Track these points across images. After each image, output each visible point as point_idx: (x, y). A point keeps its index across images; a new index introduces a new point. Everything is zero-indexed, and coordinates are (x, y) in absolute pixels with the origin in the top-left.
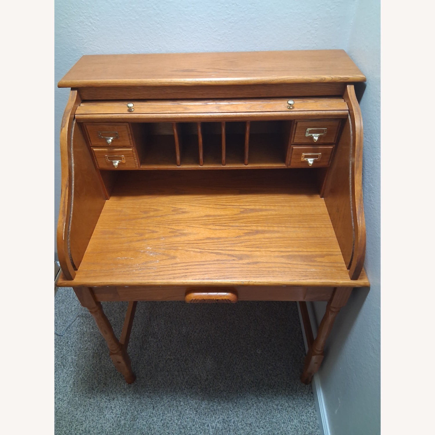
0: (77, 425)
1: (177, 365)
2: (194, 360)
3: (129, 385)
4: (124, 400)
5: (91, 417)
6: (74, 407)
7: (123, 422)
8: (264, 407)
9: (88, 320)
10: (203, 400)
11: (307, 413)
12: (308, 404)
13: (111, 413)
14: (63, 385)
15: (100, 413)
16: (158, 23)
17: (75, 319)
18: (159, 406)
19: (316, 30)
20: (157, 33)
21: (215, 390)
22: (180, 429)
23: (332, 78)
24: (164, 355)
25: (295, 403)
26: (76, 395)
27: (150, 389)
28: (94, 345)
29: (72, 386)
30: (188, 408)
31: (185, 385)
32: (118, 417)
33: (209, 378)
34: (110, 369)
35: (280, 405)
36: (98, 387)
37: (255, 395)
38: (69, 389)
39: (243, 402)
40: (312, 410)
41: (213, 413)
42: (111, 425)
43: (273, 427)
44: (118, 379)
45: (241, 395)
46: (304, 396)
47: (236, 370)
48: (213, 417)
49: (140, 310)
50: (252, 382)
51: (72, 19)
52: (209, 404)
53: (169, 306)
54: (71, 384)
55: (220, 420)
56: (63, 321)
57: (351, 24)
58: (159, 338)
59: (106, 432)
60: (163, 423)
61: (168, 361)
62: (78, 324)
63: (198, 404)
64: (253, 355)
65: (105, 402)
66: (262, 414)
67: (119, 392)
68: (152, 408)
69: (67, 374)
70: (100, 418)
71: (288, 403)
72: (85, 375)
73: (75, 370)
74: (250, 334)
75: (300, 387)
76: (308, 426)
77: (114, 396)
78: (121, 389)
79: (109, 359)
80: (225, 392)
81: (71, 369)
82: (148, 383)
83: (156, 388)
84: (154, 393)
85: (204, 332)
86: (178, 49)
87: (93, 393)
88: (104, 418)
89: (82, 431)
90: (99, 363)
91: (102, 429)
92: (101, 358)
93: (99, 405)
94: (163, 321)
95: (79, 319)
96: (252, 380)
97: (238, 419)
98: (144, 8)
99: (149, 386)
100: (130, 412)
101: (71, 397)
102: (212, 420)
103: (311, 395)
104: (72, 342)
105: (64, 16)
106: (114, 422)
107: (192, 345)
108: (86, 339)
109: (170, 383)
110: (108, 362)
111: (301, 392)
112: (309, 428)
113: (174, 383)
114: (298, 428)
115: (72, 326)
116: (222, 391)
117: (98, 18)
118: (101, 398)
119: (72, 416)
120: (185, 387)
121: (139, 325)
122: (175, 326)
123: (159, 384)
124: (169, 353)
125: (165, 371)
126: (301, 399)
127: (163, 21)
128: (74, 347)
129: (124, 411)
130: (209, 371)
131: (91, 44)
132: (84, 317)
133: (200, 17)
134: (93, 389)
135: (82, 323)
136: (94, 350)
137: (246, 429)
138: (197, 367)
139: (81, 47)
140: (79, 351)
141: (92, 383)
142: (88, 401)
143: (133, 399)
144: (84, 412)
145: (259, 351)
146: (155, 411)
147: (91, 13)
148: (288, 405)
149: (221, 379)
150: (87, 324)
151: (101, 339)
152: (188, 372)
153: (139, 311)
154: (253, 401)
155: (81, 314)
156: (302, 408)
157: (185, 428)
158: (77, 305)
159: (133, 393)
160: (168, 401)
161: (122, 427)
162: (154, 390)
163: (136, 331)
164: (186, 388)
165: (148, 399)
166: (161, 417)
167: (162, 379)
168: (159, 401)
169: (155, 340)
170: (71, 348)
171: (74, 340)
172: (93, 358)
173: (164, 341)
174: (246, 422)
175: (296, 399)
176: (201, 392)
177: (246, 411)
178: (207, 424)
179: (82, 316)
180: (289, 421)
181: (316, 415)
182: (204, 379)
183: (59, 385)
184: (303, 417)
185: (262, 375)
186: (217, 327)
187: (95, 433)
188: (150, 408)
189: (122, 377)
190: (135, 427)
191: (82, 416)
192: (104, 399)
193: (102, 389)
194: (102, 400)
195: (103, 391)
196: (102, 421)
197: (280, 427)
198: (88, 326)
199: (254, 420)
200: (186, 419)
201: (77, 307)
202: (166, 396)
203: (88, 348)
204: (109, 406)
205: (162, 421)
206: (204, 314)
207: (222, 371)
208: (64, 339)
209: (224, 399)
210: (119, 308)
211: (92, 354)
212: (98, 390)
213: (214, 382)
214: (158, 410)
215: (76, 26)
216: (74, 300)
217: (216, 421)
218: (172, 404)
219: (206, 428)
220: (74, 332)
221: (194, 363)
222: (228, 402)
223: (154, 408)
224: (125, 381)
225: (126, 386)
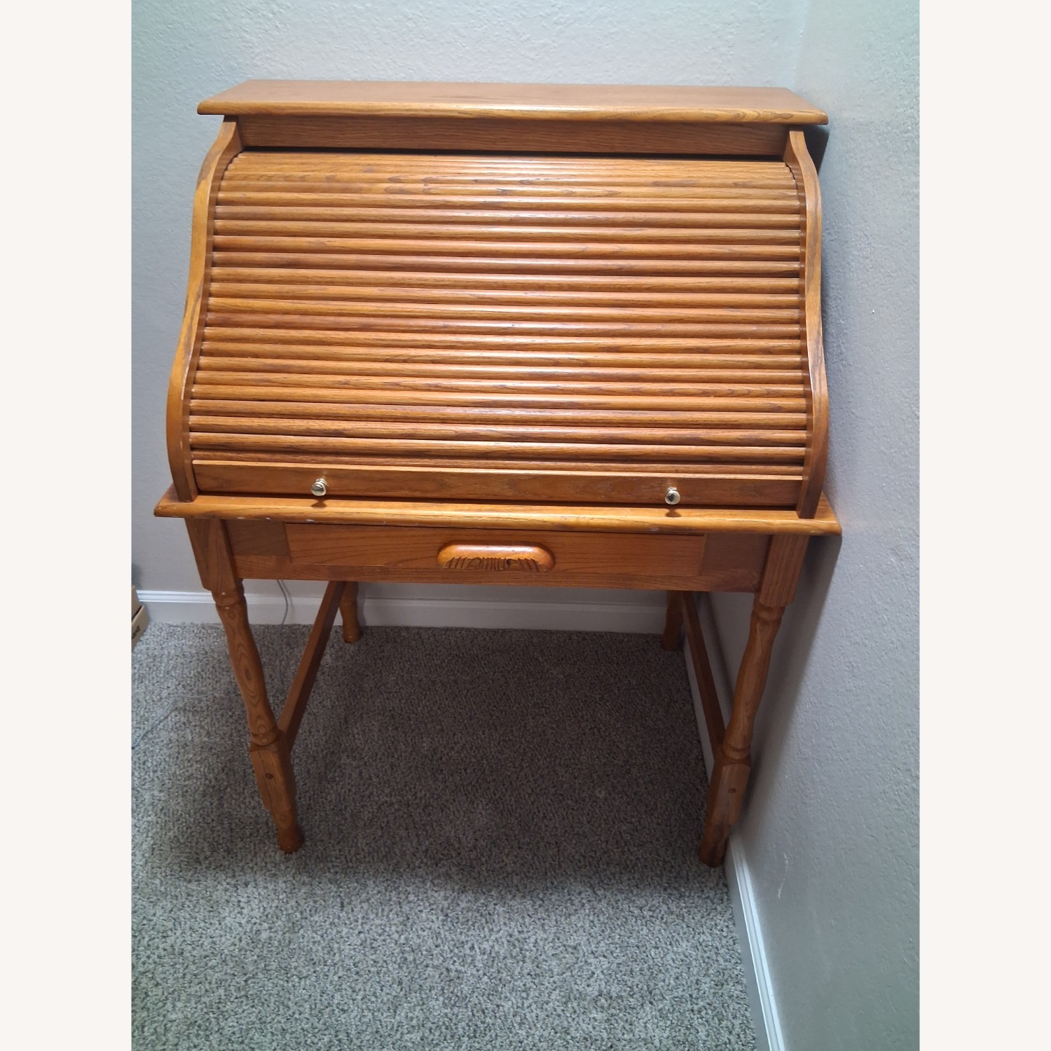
0: (154, 939)
1: (405, 816)
2: (445, 806)
3: (287, 855)
4: (271, 887)
5: (189, 922)
6: (148, 899)
7: (264, 935)
8: (608, 911)
9: (197, 718)
10: (462, 892)
11: (713, 929)
12: (716, 909)
13: (239, 915)
15: (212, 914)
16: (410, 19)
17: (168, 716)
18: (354, 903)
19: (730, 47)
20: (405, 41)
21: (493, 871)
22: (403, 953)
23: (759, 114)
24: (375, 793)
25: (684, 905)
26: (156, 873)
27: (335, 864)
28: (209, 769)
29: (147, 855)
30: (425, 908)
31: (423, 857)
32: (255, 924)
33: (479, 845)
34: (242, 820)
35: (647, 908)
36: (210, 859)
37: (589, 885)
38: (141, 861)
39: (559, 898)
40: (724, 921)
41: (486, 919)
42: (237, 941)
43: (630, 956)
44: (259, 843)
45: (556, 883)
46: (706, 891)
47: (546, 831)
48: (486, 929)
49: (323, 700)
50: (581, 855)
52: (476, 900)
53: (393, 696)
54: (145, 850)
55: (501, 938)
56: (139, 719)
57: (801, 36)
58: (366, 759)
59: (223, 956)
60: (363, 939)
61: (383, 807)
62: (174, 726)
63: (449, 901)
64: (587, 800)
65: (226, 890)
66: (603, 925)
67: (262, 870)
68: (339, 905)
69: (137, 829)
70: (211, 924)
71: (667, 905)
72: (182, 832)
73: (159, 820)
74: (582, 757)
75: (696, 872)
76: (714, 957)
77: (248, 878)
78: (266, 863)
79: (241, 799)
80: (517, 875)
81: (149, 819)
82: (333, 853)
83: (351, 862)
84: (346, 874)
85: (471, 749)
86: (448, 76)
87: (196, 871)
88: (220, 924)
89: (165, 950)
90: (216, 807)
91: (214, 948)
92: (222, 797)
93: (211, 896)
94: (376, 724)
95: (176, 716)
96: (582, 851)
97: (545, 936)
99: (334, 859)
100: (284, 913)
101: (143, 877)
102: (482, 935)
103: (724, 891)
104: (157, 761)
106: (242, 933)
107: (443, 776)
108: (191, 756)
109: (384, 854)
110: (240, 806)
111: (698, 882)
112: (717, 961)
113: (394, 853)
114: (691, 959)
115: (158, 729)
116: (508, 874)
118: (215, 881)
119: (142, 917)
120: (422, 862)
121: (319, 731)
122: (403, 735)
123: (359, 854)
124: (387, 791)
125: (376, 827)
126: (699, 897)
127: (421, 15)
128: (159, 773)
129: (271, 911)
130: (479, 830)
131: (270, 58)
132: (189, 711)
133: (495, 9)
134: (198, 861)
135: (184, 724)
136: (206, 779)
137: (564, 958)
138: (451, 822)
139: (248, 64)
140: (171, 781)
141: (197, 848)
142: (184, 888)
143: (294, 885)
144: (171, 911)
145: (600, 792)
146: (346, 913)
148: (669, 908)
149: (509, 847)
150: (196, 726)
151: (225, 757)
152: (429, 831)
154: (584, 896)
155: (181, 705)
156: (702, 917)
157: (416, 952)
158: (174, 687)
159: (295, 873)
160: (379, 892)
161: (263, 945)
162: (346, 866)
163: (311, 743)
164: (422, 865)
165: (330, 885)
166: (360, 927)
167: (367, 844)
168: (357, 890)
169: (354, 764)
170: (151, 774)
171: (160, 759)
172: (205, 796)
173: (377, 765)
174: (565, 943)
175: (688, 897)
176: (458, 874)
177: (566, 919)
178: (469, 945)
179: (185, 709)
180: (668, 943)
181: (734, 934)
182: (467, 847)
184: (703, 937)
185: (607, 842)
186: (504, 740)
187: (195, 956)
188: (333, 907)
189: (272, 837)
190: (294, 947)
191: (166, 919)
192: (222, 885)
193: (221, 862)
194: (217, 886)
195: (221, 866)
196: (214, 931)
197: (647, 956)
198: (197, 730)
199: (585, 938)
200: (420, 932)
201: (173, 690)
202: (374, 879)
203: (192, 775)
204: (233, 899)
205: (362, 935)
206: (475, 714)
207: (511, 832)
208: (137, 754)
209: (514, 891)
210: (273, 696)
211: (201, 789)
212: (210, 863)
213: (491, 855)
214: (353, 911)
215: (242, 17)
217: (493, 938)
218: (388, 898)
219: (468, 952)
220: (163, 741)
221: (444, 812)
222: (524, 897)
223: (342, 906)
224: (276, 846)
225: (278, 857)
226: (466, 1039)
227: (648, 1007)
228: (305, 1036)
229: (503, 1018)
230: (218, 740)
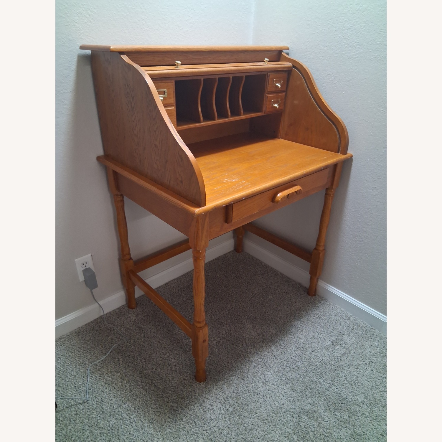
1: (228, 341)
3: (205, 382)
4: (213, 395)
5: (200, 430)
7: (231, 409)
8: (309, 323)
9: (103, 371)
10: (271, 347)
11: (333, 309)
13: (214, 412)
14: (140, 433)
15: (205, 420)
16: (143, 20)
18: (246, 376)
19: (236, 32)
20: (142, 28)
21: (271, 336)
22: (277, 375)
25: (321, 308)
26: (164, 428)
27: (225, 371)
28: (135, 382)
29: (151, 427)
30: (267, 359)
32: (223, 409)
33: (259, 332)
34: (174, 386)
35: (315, 315)
36: (179, 406)
37: (297, 320)
38: (151, 430)
39: (295, 329)
41: (286, 348)
42: (225, 419)
44: (190, 387)
45: (289, 326)
46: (321, 302)
47: (270, 316)
48: (289, 351)
50: (286, 315)
51: (71, 9)
52: (277, 346)
54: (148, 426)
55: (295, 349)
57: (252, 29)
59: (227, 427)
60: (262, 382)
61: (217, 345)
62: (96, 380)
63: (270, 352)
64: (270, 301)
65: (199, 409)
66: (312, 327)
67: (203, 393)
68: (242, 380)
70: (209, 423)
71: (318, 311)
72: (155, 408)
73: (139, 412)
74: (255, 292)
75: (314, 299)
77: (202, 399)
78: (202, 390)
80: (278, 332)
81: (134, 416)
82: (220, 369)
83: (229, 366)
84: (232, 371)
87: (179, 414)
88: (212, 420)
90: (157, 390)
91: (220, 428)
92: (155, 386)
93: (197, 416)
95: (92, 377)
98: (133, 6)
99: (222, 370)
100: (228, 397)
101: (160, 434)
102: (290, 353)
103: (324, 299)
104: (107, 396)
105: (64, 5)
106: (223, 415)
107: (224, 323)
108: (120, 384)
109: (236, 356)
110: (166, 383)
111: (317, 301)
112: (342, 315)
114: (338, 319)
116: (276, 333)
117: (96, 11)
118: (191, 410)
120: (250, 349)
123: (228, 362)
124: (212, 339)
126: (322, 304)
127: (147, 18)
128: (114, 399)
131: (87, 35)
132: (96, 371)
134: (176, 411)
135: (100, 376)
136: (139, 385)
139: (77, 38)
140: (124, 398)
143: (220, 388)
145: (270, 297)
146: (247, 380)
147: (90, 6)
150: (107, 373)
153: (151, 332)
154: (299, 324)
156: (328, 308)
157: (280, 372)
159: (216, 384)
162: (229, 369)
165: (232, 378)
166: (256, 380)
168: (242, 372)
172: (146, 391)
174: (310, 338)
175: (320, 306)
176: (264, 344)
177: (303, 332)
178: (290, 358)
179: (93, 372)
180: (329, 319)
182: (256, 335)
183: (135, 436)
184: (334, 312)
185: (287, 307)
187: (217, 437)
188: (241, 382)
189: (192, 382)
190: (245, 403)
192: (195, 409)
193: (185, 403)
194: (194, 411)
195: (187, 404)
196: (213, 424)
198: (110, 374)
199: (312, 333)
200: (274, 366)
202: (243, 365)
204: (205, 409)
205: (260, 381)
209: (283, 336)
211: (142, 390)
212: (181, 407)
213: (265, 332)
214: (248, 378)
215: (75, 16)
216: (65, 367)
217: (293, 351)
218: (254, 366)
219: (292, 360)
221: (238, 332)
222: (287, 335)
223: (243, 379)
224: (198, 383)
225: (202, 385)
226: (320, 380)
227: (344, 336)
228: (282, 421)
229: (321, 367)
230: (125, 371)
